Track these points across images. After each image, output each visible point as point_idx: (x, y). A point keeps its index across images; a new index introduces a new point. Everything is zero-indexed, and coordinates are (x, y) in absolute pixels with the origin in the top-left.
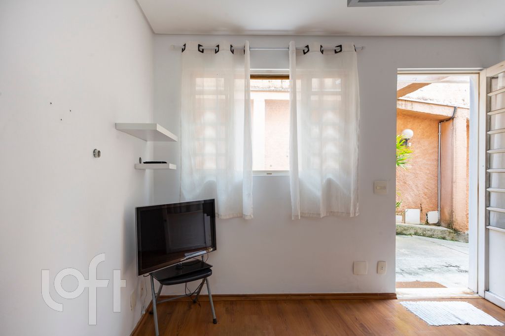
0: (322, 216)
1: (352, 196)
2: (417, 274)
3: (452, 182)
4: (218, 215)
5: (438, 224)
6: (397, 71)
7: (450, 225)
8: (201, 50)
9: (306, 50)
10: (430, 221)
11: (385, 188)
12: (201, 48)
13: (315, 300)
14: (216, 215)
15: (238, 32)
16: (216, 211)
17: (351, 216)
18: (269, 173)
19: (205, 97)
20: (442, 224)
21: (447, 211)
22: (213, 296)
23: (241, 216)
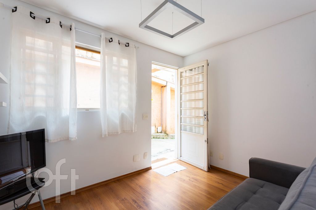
0: (119, 133)
1: (134, 121)
2: (157, 156)
3: (166, 113)
4: (48, 140)
5: (161, 132)
6: (152, 62)
7: (165, 133)
8: (33, 17)
9: (111, 40)
10: (159, 132)
11: (147, 117)
12: (33, 15)
13: (114, 182)
14: (46, 140)
15: (65, 14)
16: (46, 138)
17: (133, 132)
18: (87, 109)
19: (37, 53)
20: (163, 132)
21: (164, 126)
22: (44, 201)
23: (67, 139)
